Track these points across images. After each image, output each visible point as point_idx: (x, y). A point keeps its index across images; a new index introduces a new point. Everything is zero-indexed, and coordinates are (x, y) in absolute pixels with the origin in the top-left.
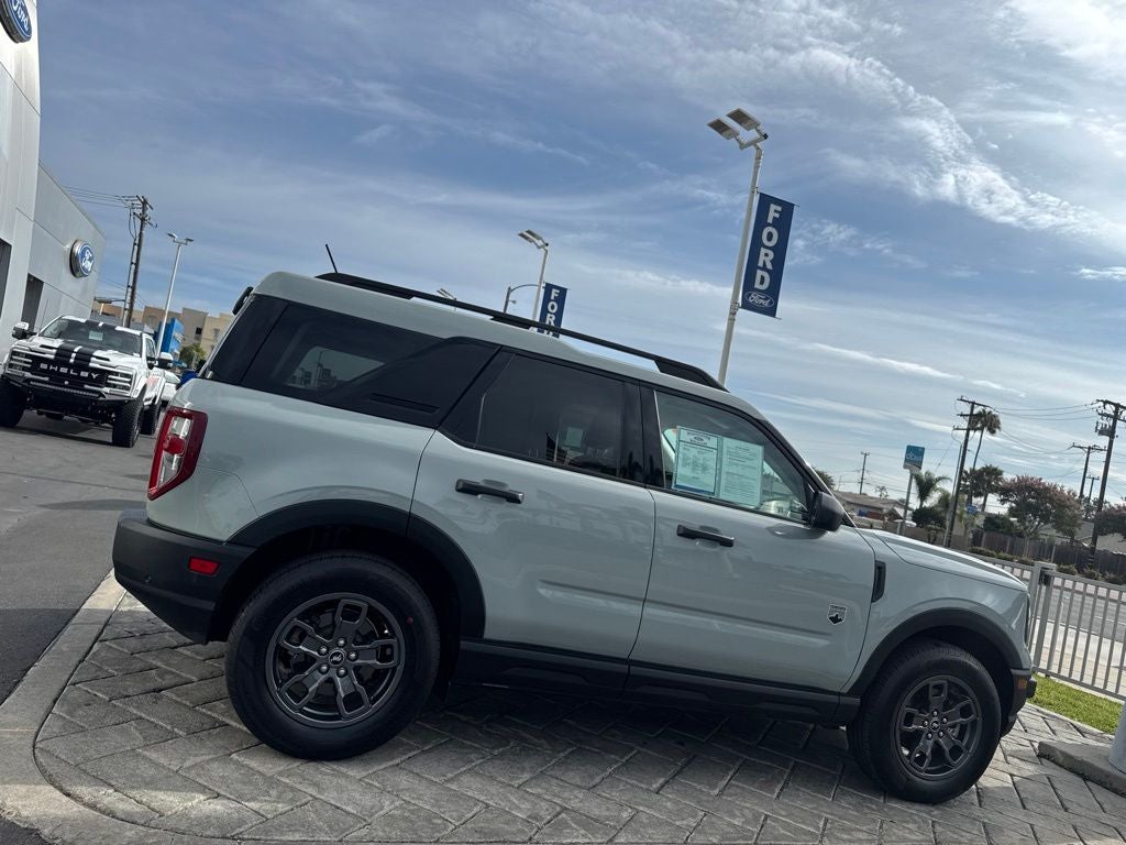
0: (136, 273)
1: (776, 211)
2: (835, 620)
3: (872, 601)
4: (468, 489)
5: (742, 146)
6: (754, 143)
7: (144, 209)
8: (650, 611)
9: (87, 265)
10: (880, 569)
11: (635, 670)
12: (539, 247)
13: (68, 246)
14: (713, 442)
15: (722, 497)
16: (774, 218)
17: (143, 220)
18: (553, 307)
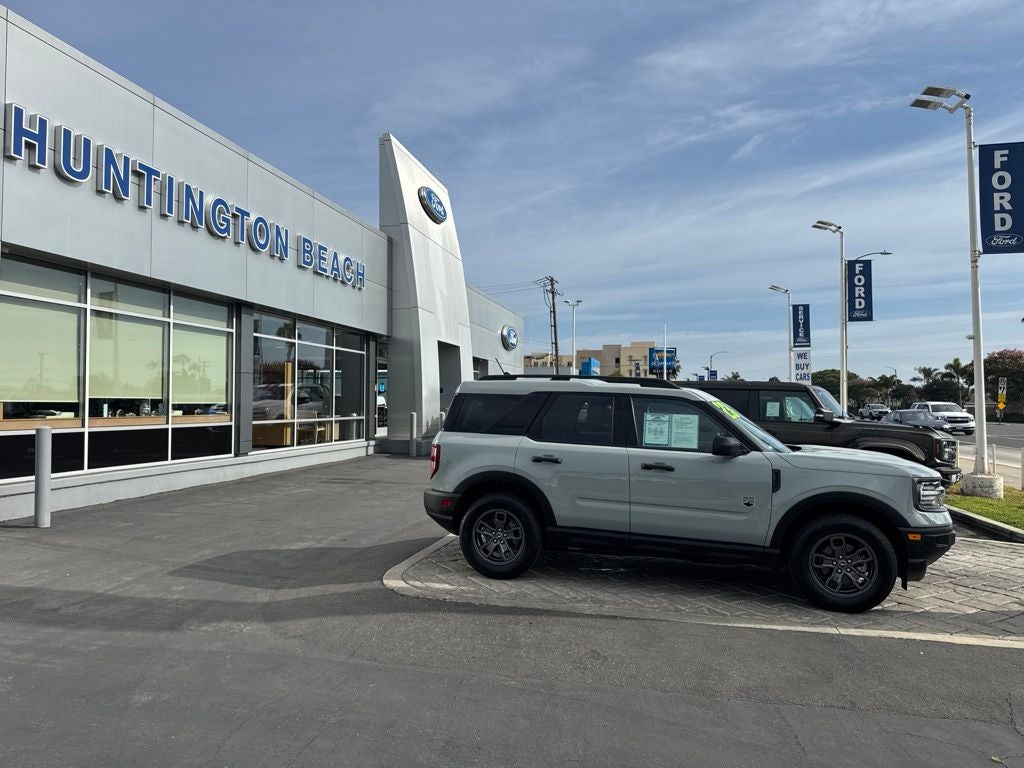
0: (555, 333)
1: (1002, 156)
2: (748, 504)
3: (774, 491)
4: (537, 460)
5: (951, 111)
6: (960, 105)
7: (552, 285)
8: (635, 508)
9: (513, 341)
10: (776, 474)
11: (632, 537)
12: (834, 232)
13: (499, 332)
14: (666, 417)
15: (673, 446)
16: (1001, 162)
17: (553, 293)
18: (859, 280)
